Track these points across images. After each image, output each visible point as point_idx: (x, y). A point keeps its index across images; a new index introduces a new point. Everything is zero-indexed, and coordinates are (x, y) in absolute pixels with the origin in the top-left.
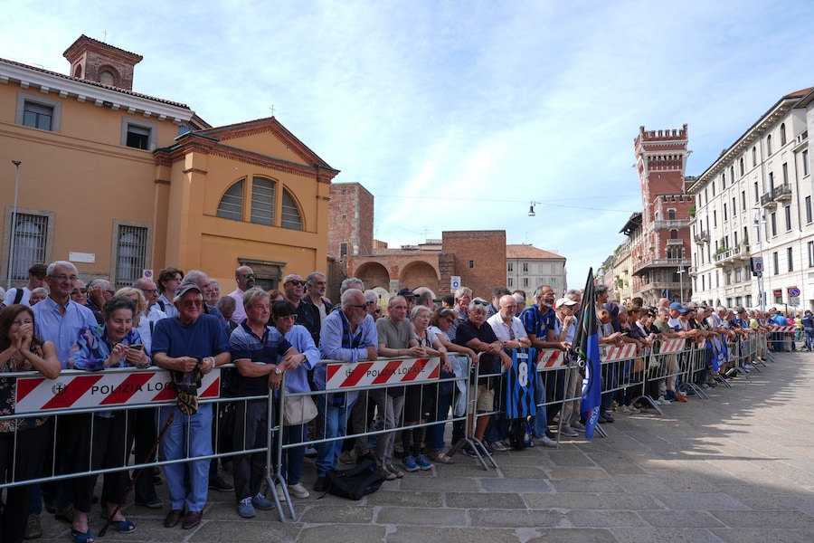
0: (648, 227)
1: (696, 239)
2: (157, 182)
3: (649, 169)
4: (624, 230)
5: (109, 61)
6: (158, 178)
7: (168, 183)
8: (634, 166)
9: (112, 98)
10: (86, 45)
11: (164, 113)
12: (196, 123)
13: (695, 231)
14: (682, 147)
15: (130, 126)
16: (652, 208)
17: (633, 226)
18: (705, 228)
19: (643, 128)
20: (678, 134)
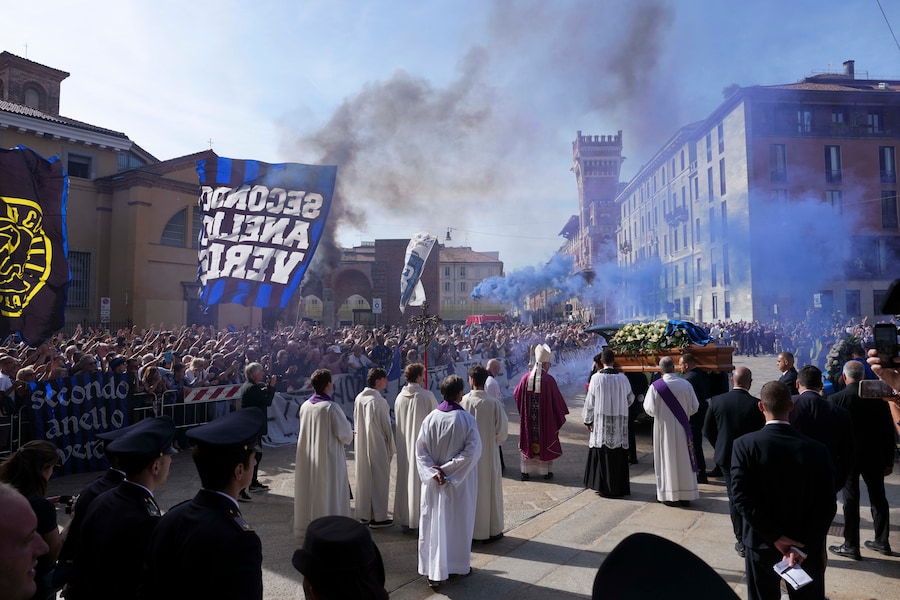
0: (584, 232)
1: (622, 248)
2: (98, 209)
3: (585, 174)
4: (563, 233)
5: (33, 78)
6: (100, 205)
7: (110, 210)
8: (572, 169)
9: (52, 130)
10: (9, 61)
11: (104, 142)
12: (136, 152)
13: (621, 240)
14: (618, 153)
15: (70, 155)
16: (587, 214)
17: (571, 230)
18: (628, 239)
19: (579, 133)
20: (613, 140)
